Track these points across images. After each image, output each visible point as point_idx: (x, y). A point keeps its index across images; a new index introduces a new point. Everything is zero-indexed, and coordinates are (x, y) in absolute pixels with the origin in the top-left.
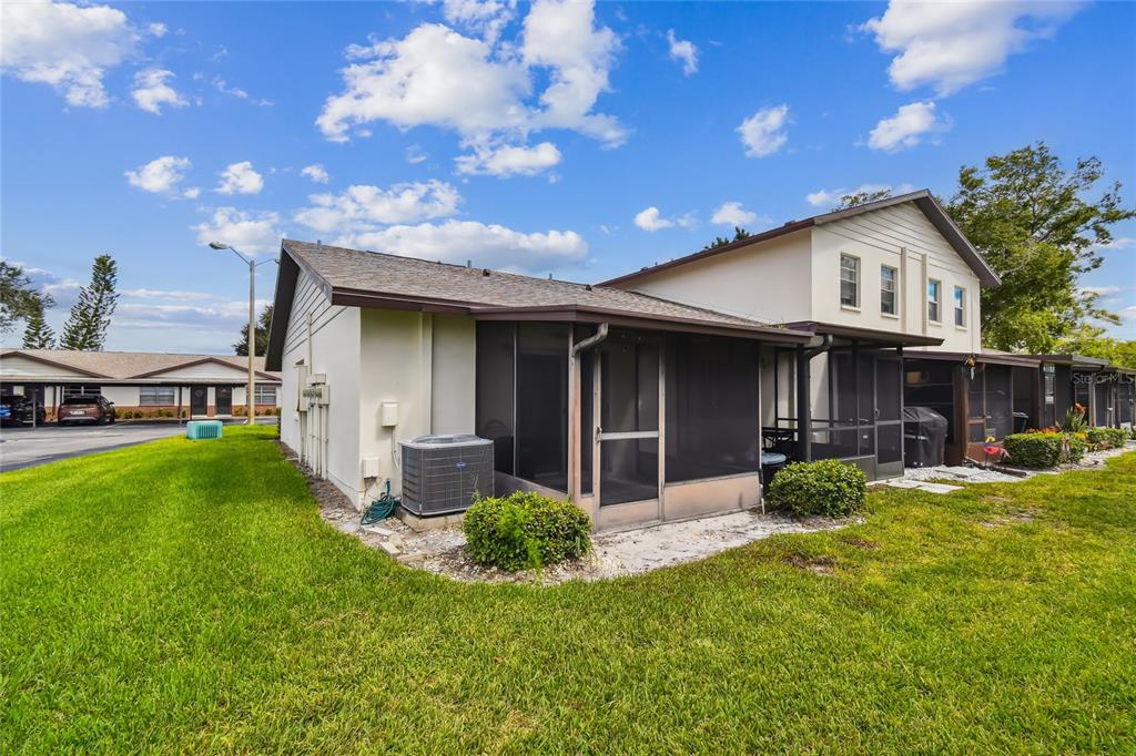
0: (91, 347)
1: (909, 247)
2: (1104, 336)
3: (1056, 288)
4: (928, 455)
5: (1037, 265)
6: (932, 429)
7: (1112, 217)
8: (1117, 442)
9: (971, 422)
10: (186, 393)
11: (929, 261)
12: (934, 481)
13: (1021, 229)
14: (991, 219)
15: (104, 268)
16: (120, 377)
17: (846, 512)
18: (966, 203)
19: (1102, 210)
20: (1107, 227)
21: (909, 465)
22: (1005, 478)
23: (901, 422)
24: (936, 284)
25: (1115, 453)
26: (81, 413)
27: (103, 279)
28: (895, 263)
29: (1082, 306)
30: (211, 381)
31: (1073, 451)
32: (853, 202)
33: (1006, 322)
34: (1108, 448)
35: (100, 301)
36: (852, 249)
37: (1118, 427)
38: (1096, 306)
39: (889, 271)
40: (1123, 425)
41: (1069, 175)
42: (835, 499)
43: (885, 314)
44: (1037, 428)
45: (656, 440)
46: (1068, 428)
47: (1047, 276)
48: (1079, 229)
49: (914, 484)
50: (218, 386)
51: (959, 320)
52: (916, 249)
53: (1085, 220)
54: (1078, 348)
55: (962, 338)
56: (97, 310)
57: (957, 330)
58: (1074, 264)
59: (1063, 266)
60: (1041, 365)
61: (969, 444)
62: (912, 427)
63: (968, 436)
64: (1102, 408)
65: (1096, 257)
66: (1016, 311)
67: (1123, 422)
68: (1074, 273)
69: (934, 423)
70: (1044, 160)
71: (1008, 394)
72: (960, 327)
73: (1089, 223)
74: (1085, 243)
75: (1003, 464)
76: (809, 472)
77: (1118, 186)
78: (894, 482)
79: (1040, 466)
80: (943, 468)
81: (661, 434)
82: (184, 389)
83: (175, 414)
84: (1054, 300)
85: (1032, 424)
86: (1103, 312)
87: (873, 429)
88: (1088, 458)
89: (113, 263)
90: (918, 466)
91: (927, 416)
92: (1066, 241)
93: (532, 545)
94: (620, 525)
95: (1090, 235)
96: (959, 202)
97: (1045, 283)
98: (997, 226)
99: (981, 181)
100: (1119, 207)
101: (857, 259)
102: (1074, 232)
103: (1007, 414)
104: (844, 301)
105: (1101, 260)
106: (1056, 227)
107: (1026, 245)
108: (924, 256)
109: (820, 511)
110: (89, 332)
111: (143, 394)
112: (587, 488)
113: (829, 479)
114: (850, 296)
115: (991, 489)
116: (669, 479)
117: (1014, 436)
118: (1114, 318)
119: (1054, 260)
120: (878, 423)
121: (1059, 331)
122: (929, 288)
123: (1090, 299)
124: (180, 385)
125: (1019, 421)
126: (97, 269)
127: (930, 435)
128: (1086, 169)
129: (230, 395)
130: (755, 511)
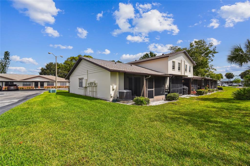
0: (4, 73)
1: (182, 59)
2: (213, 73)
3: (205, 65)
4: (186, 93)
5: (202, 61)
6: (186, 89)
7: (215, 53)
8: (213, 91)
9: (192, 88)
10: (34, 84)
11: (185, 62)
12: (187, 97)
13: (200, 55)
14: (195, 53)
15: (7, 54)
16: (18, 80)
17: (177, 100)
18: (191, 49)
19: (213, 51)
20: (214, 54)
21: (183, 95)
22: (196, 96)
23: (182, 88)
24: (186, 65)
25: (213, 93)
26: (13, 88)
27: (7, 57)
28: (180, 62)
29: (210, 67)
30: (39, 81)
31: (206, 92)
32: (171, 48)
33: (197, 70)
34: (211, 92)
35: (6, 62)
36: (174, 60)
37: (214, 89)
38: (213, 67)
39: (179, 64)
40: (215, 89)
41: (208, 45)
42: (175, 98)
43: (179, 71)
44: (201, 89)
45: (153, 90)
46: (206, 89)
47: (204, 63)
48: (209, 54)
49: (184, 97)
50: (41, 82)
51: (190, 71)
52: (183, 60)
53: (210, 53)
54: (209, 75)
55: (190, 75)
56: (5, 64)
57: (189, 73)
58: (208, 61)
59: (206, 62)
60: (202, 79)
61: (191, 91)
62: (184, 89)
63: (191, 90)
64: (211, 86)
65: (212, 59)
66: (199, 68)
67: (215, 88)
68: (208, 62)
69: (187, 88)
70: (204, 42)
71: (197, 83)
72: (190, 72)
73: (211, 53)
74: (210, 57)
75: (196, 94)
76: (172, 94)
77: (216, 47)
78: (181, 97)
79: (201, 95)
80: (188, 95)
81: (154, 89)
82: (33, 82)
83: (31, 88)
84: (205, 67)
85: (201, 88)
86: (214, 69)
87: (178, 89)
88: (208, 94)
89: (9, 53)
90: (184, 95)
91: (185, 87)
92: (207, 56)
93: (145, 102)
95: (211, 56)
96: (190, 49)
97: (203, 64)
98: (196, 54)
99: (193, 45)
100: (216, 51)
101: (175, 62)
102: (208, 55)
103: (197, 87)
104: (173, 69)
105: (213, 60)
106: (206, 54)
107: (201, 58)
108: (184, 61)
109: (173, 100)
110: (3, 69)
111: (24, 84)
113: (175, 95)
114: (174, 68)
115: (194, 97)
116: (155, 96)
117: (198, 90)
118: (215, 70)
119: (205, 60)
120: (179, 88)
121: (206, 72)
122: (185, 66)
123: (211, 66)
124: (32, 82)
125: (198, 88)
126: (5, 54)
127: (186, 90)
128: (211, 44)
129: (44, 84)
130: (164, 100)
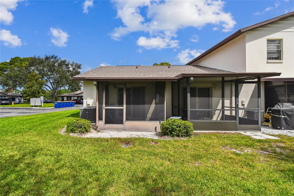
4: (288, 124)
62: (278, 112)
69: (292, 111)
81: (124, 108)
90: (280, 129)
94: (111, 129)
112: (101, 119)
116: (127, 120)
127: (288, 115)
130: (159, 132)
